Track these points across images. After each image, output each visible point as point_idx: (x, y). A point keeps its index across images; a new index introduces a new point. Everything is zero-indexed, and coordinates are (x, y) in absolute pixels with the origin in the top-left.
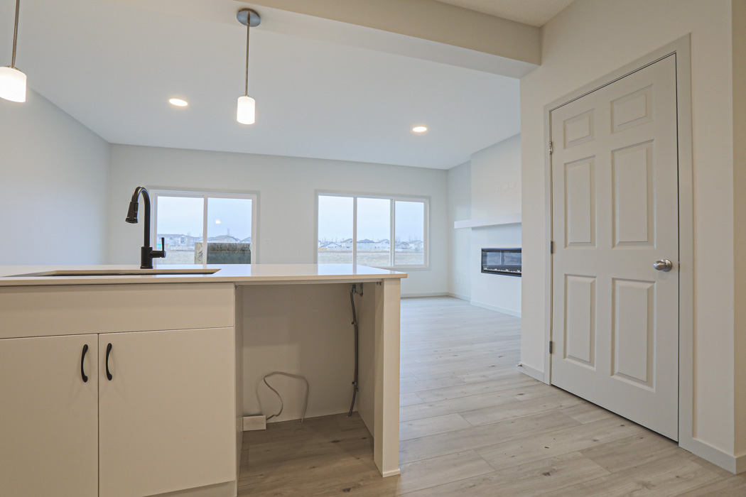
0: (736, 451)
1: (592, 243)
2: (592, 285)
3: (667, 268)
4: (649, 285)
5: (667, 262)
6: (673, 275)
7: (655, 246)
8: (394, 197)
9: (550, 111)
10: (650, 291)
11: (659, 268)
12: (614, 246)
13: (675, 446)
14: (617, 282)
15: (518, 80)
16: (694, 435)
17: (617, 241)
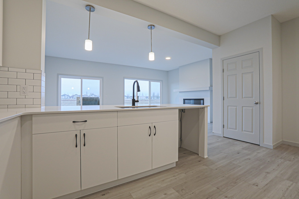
0: (273, 144)
1: (236, 97)
2: (236, 109)
3: (257, 103)
4: (252, 108)
5: (257, 102)
6: (258, 105)
7: (254, 98)
8: (150, 80)
9: (223, 60)
10: (252, 109)
11: (255, 103)
12: (242, 98)
13: (259, 146)
14: (243, 107)
15: (212, 49)
16: (263, 142)
17: (243, 97)
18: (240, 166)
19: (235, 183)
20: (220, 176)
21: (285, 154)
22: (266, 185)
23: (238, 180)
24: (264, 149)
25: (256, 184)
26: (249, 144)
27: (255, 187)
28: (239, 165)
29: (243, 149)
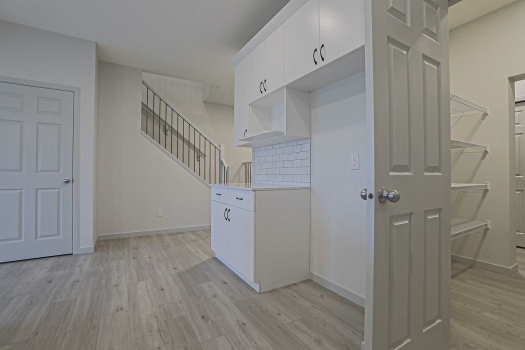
1: (20, 170)
3: (67, 182)
5: (68, 179)
11: (65, 182)
13: (72, 255)
14: (38, 190)
16: (79, 247)
17: (39, 170)
18: (76, 300)
19: (94, 327)
20: (57, 339)
21: (111, 253)
22: (129, 301)
23: (93, 322)
24: (83, 257)
25: (120, 308)
26: (51, 258)
27: (122, 312)
28: (70, 299)
29: (50, 270)
